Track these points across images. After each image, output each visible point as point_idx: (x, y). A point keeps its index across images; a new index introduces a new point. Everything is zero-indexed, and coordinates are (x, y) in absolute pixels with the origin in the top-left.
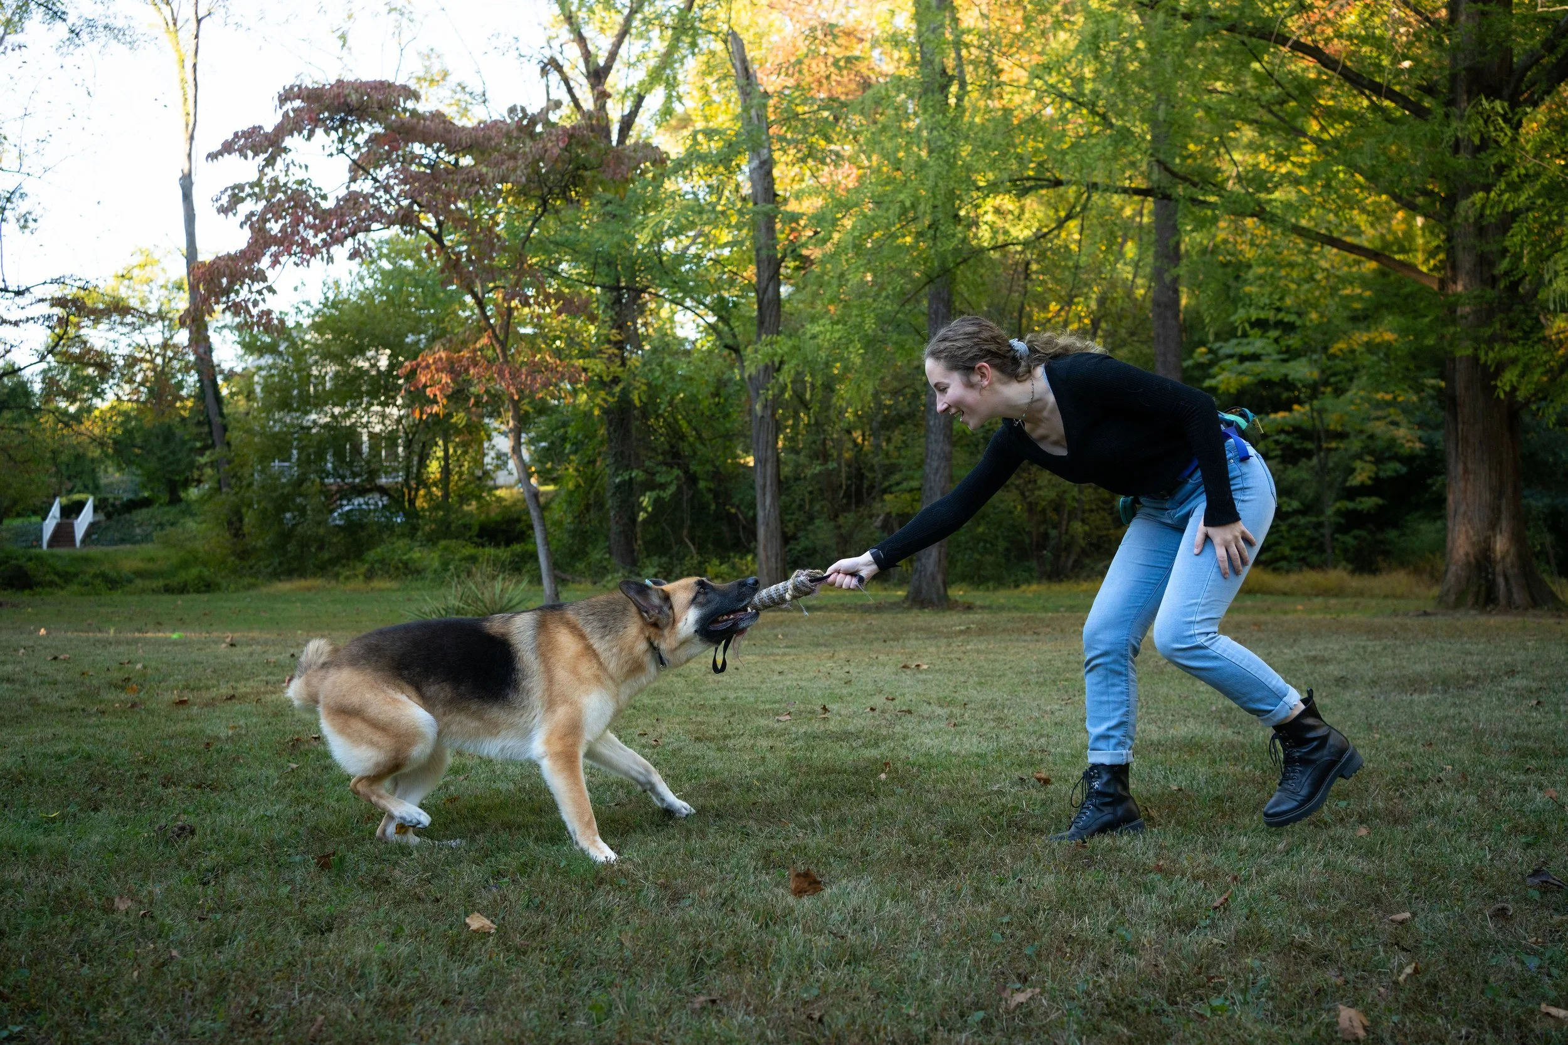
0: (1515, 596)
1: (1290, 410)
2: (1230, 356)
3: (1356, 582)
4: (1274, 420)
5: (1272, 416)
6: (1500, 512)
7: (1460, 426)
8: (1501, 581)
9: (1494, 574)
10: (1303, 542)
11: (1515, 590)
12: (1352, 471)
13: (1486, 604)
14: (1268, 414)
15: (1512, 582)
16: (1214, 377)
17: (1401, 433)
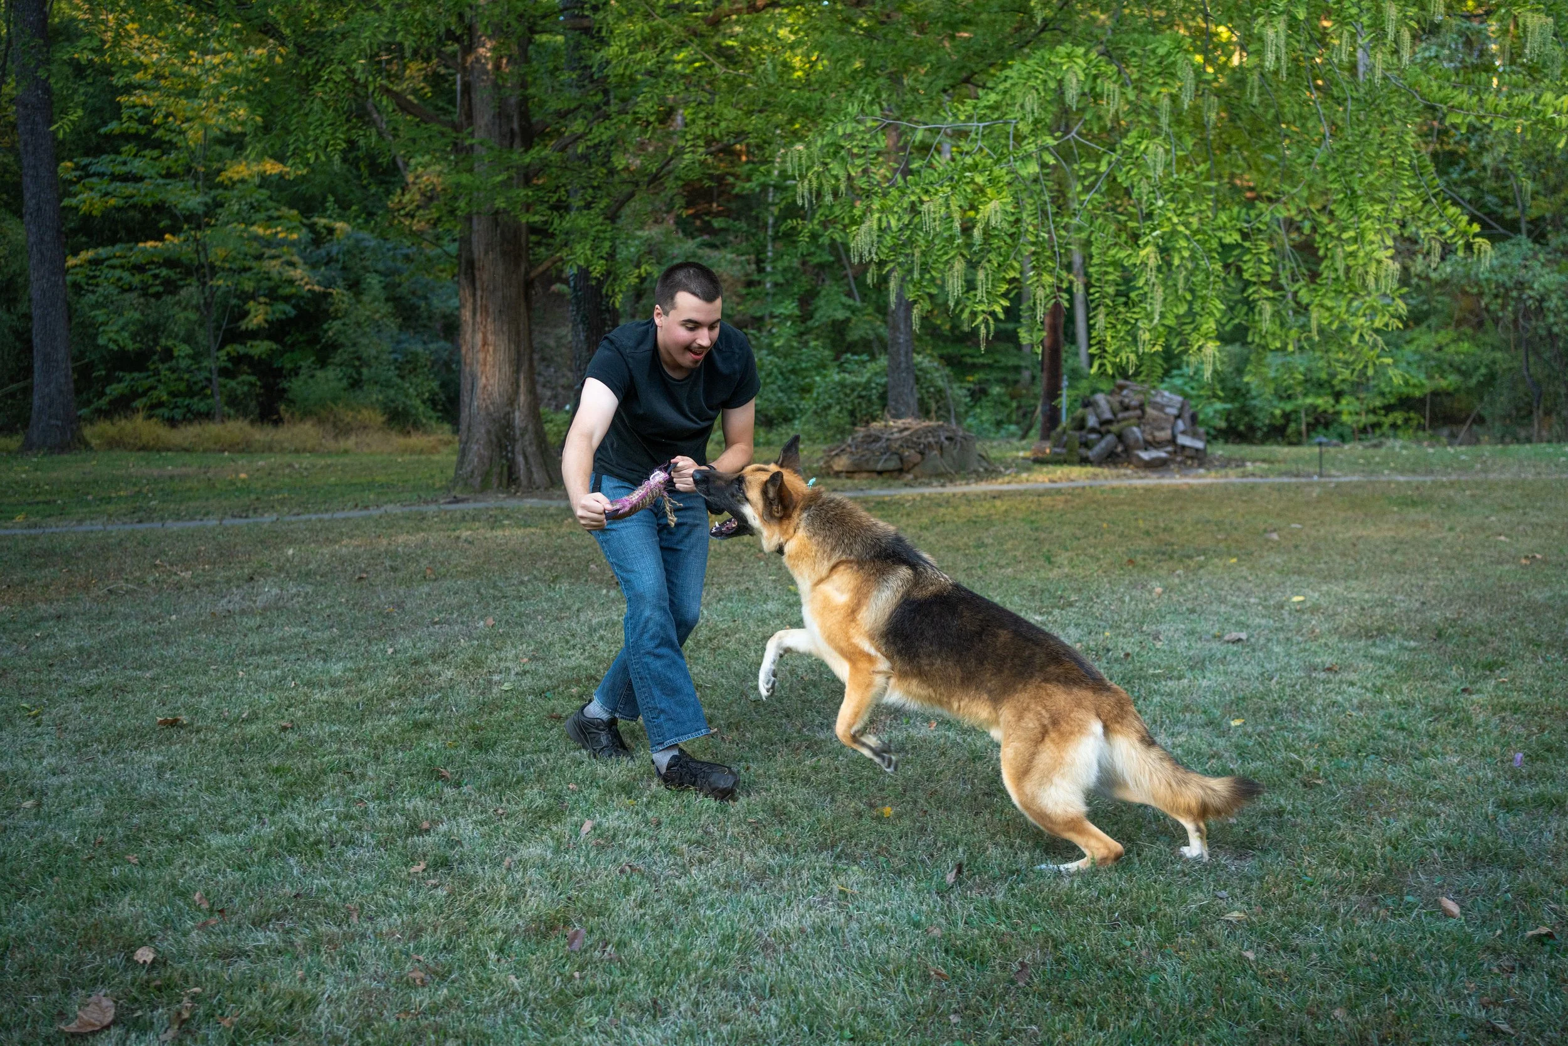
0: (535, 476)
1: (162, 240)
2: (101, 175)
3: (261, 435)
4: (144, 251)
5: (141, 245)
6: (518, 386)
7: (479, 293)
8: (520, 459)
9: (513, 452)
10: (182, 386)
11: (534, 469)
12: (245, 314)
13: (509, 485)
14: (137, 242)
15: (531, 460)
16: (75, 195)
17: (297, 273)
